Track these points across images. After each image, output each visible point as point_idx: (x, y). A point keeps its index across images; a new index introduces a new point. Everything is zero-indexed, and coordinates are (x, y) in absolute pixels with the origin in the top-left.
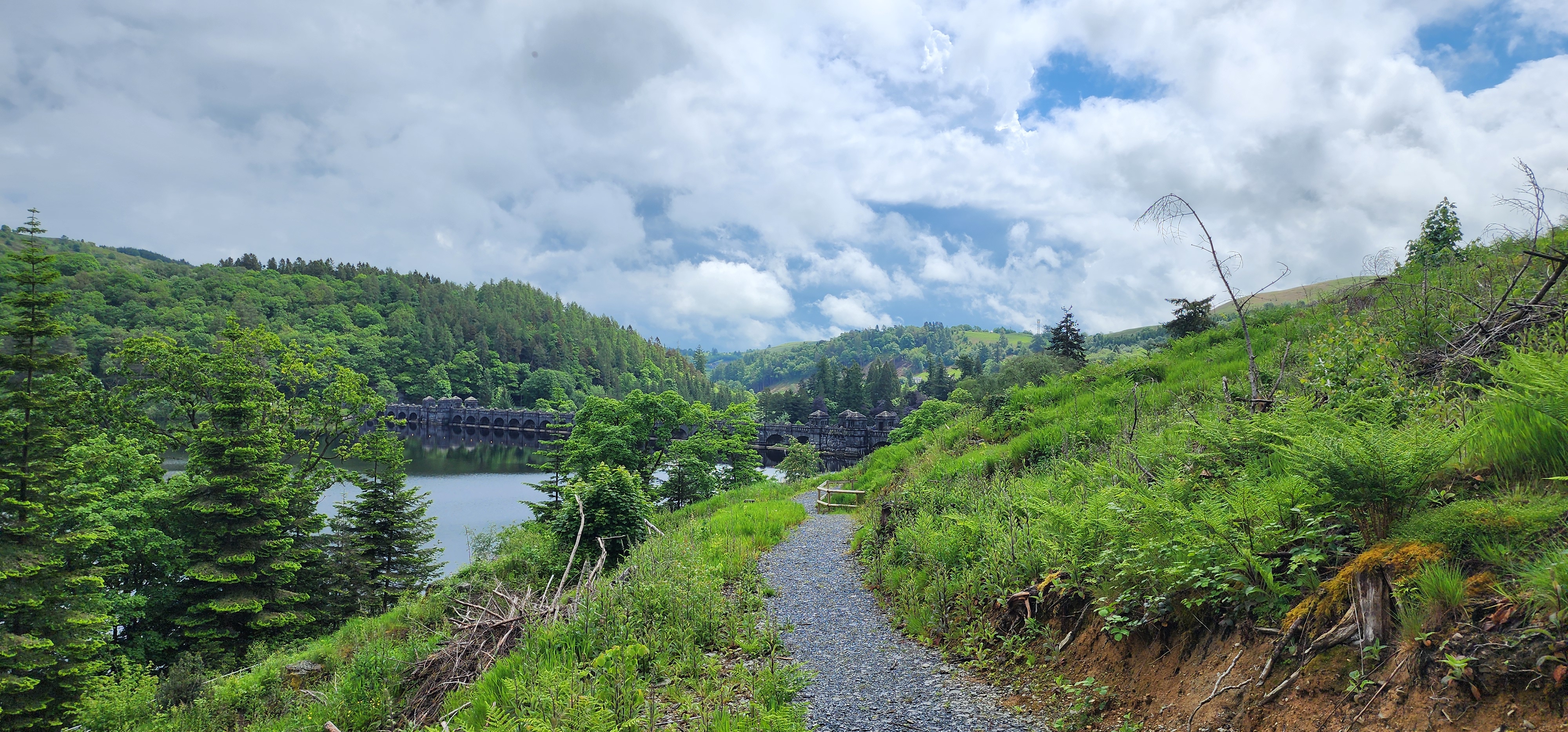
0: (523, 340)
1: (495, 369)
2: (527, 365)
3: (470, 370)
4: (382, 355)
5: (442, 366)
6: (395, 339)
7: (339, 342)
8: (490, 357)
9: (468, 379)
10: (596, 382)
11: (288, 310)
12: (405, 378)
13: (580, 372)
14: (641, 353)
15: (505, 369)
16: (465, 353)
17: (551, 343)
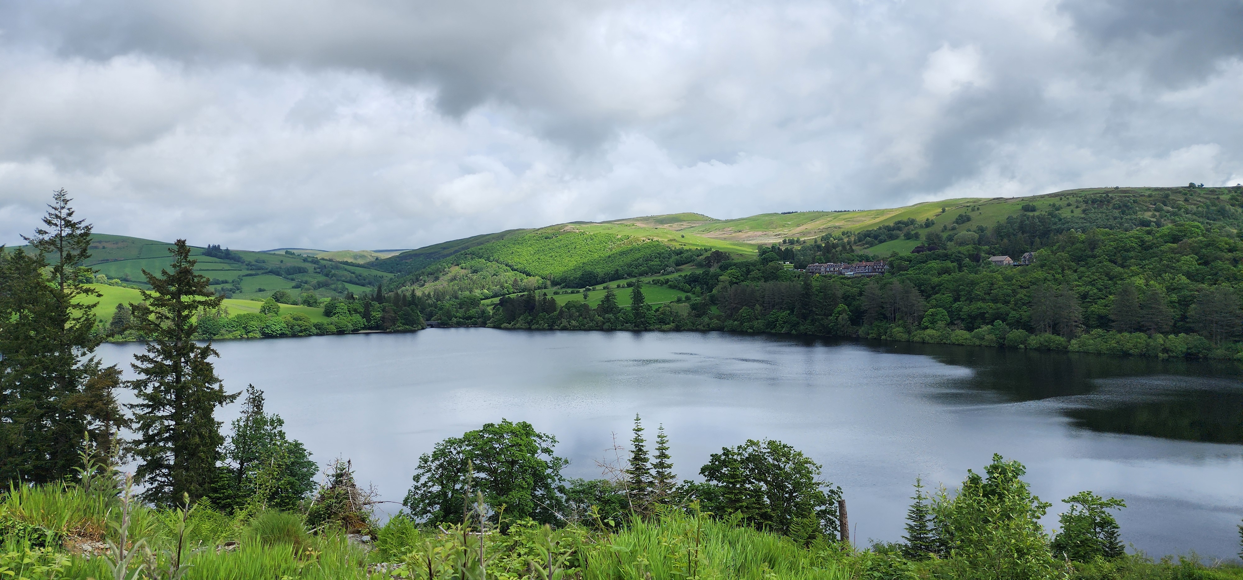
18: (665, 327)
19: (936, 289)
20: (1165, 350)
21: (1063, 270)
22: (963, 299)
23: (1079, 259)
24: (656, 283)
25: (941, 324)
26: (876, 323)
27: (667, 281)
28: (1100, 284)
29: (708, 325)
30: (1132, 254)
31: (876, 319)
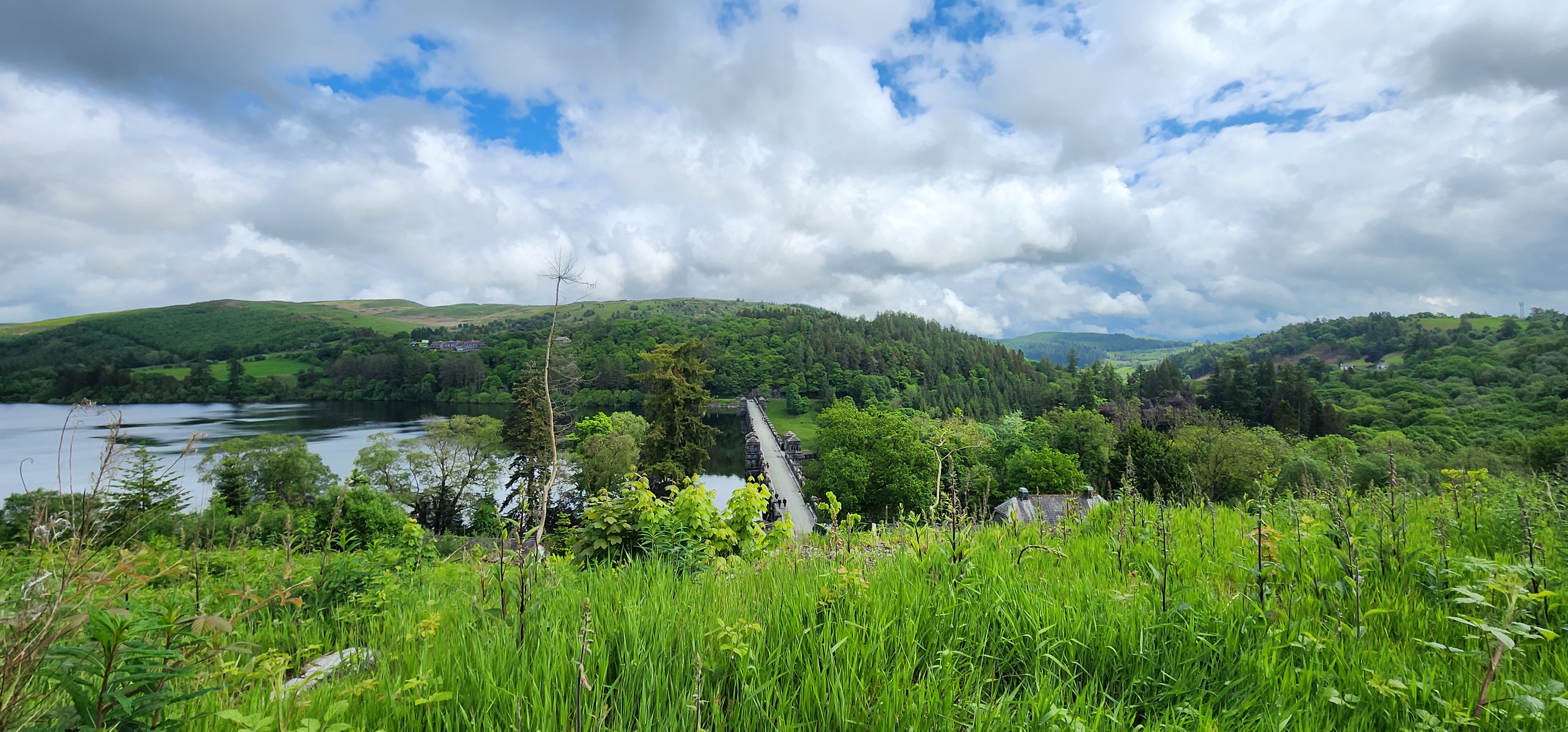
0: (863, 353)
1: (835, 375)
2: (859, 371)
3: (819, 375)
4: (770, 367)
5: (802, 373)
6: (782, 356)
7: (752, 360)
8: (833, 367)
9: (816, 382)
10: (920, 382)
11: (739, 341)
12: (781, 381)
13: (905, 375)
14: (975, 358)
15: (844, 376)
16: (817, 364)
17: (887, 355)
18: (263, 398)
19: (501, 360)
20: (619, 402)
21: (585, 346)
22: (517, 368)
23: (598, 339)
24: (287, 357)
25: (493, 388)
26: (450, 389)
27: (298, 356)
28: (599, 356)
29: (312, 395)
30: (626, 336)
31: (452, 386)
